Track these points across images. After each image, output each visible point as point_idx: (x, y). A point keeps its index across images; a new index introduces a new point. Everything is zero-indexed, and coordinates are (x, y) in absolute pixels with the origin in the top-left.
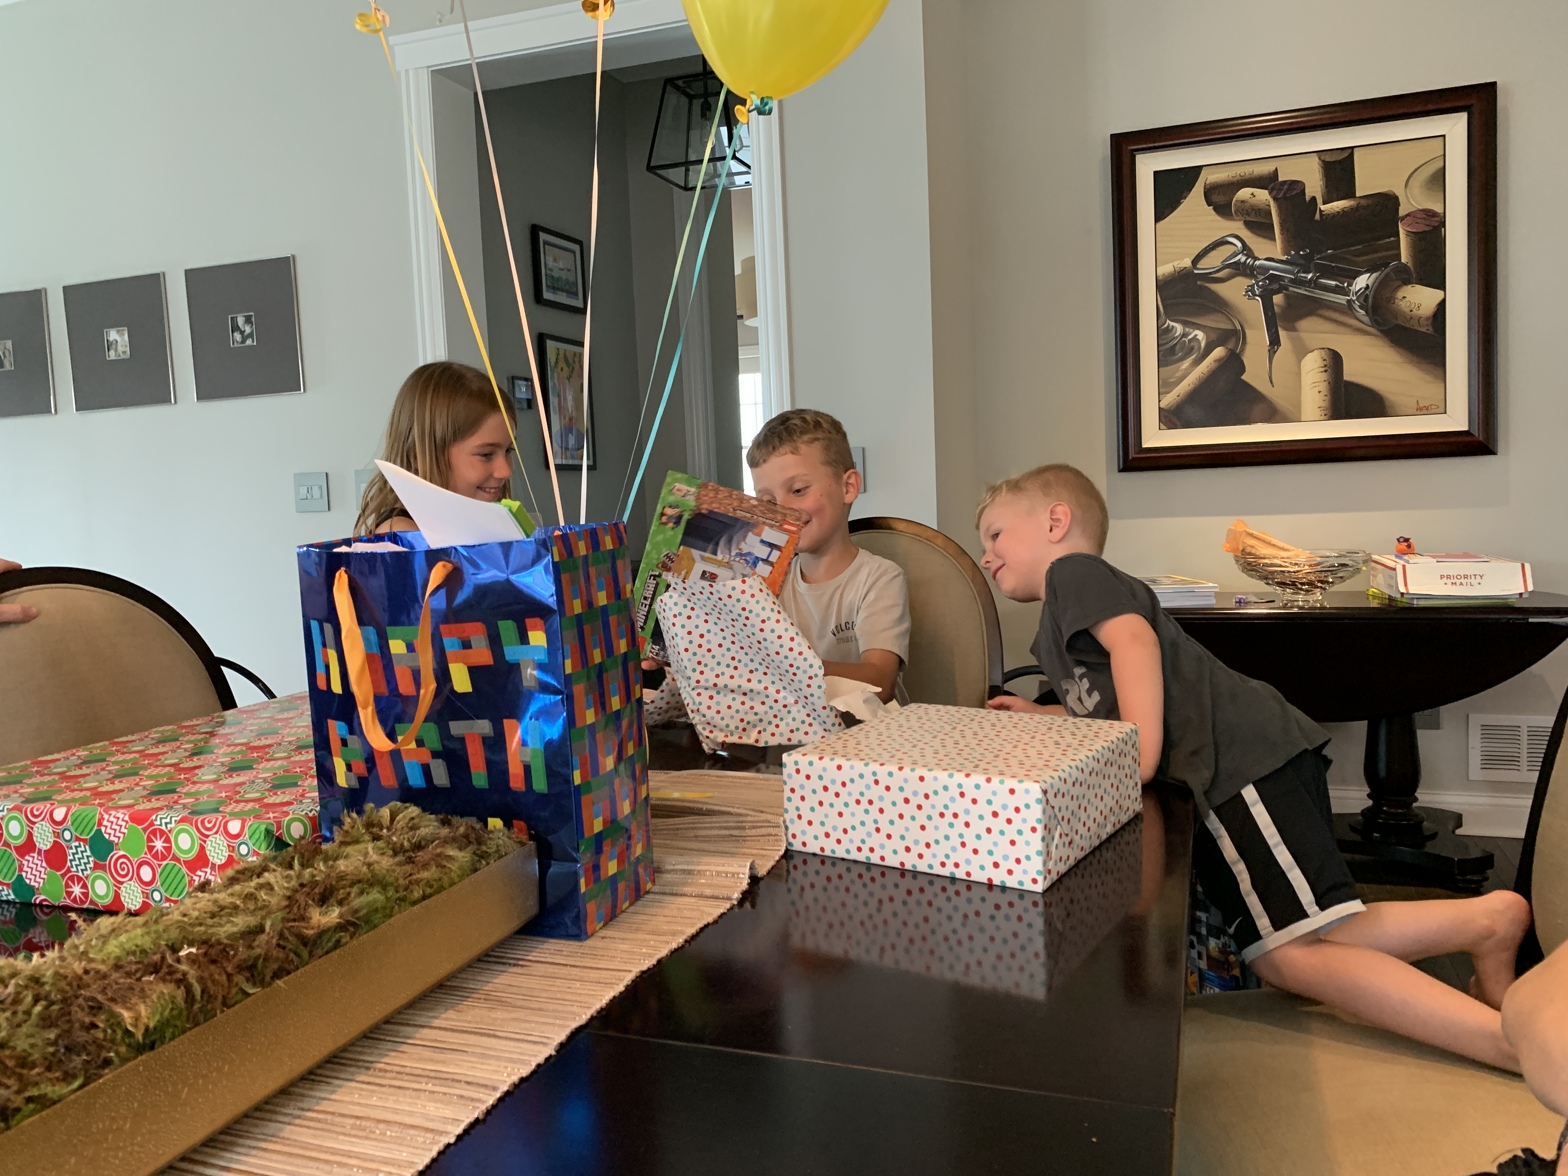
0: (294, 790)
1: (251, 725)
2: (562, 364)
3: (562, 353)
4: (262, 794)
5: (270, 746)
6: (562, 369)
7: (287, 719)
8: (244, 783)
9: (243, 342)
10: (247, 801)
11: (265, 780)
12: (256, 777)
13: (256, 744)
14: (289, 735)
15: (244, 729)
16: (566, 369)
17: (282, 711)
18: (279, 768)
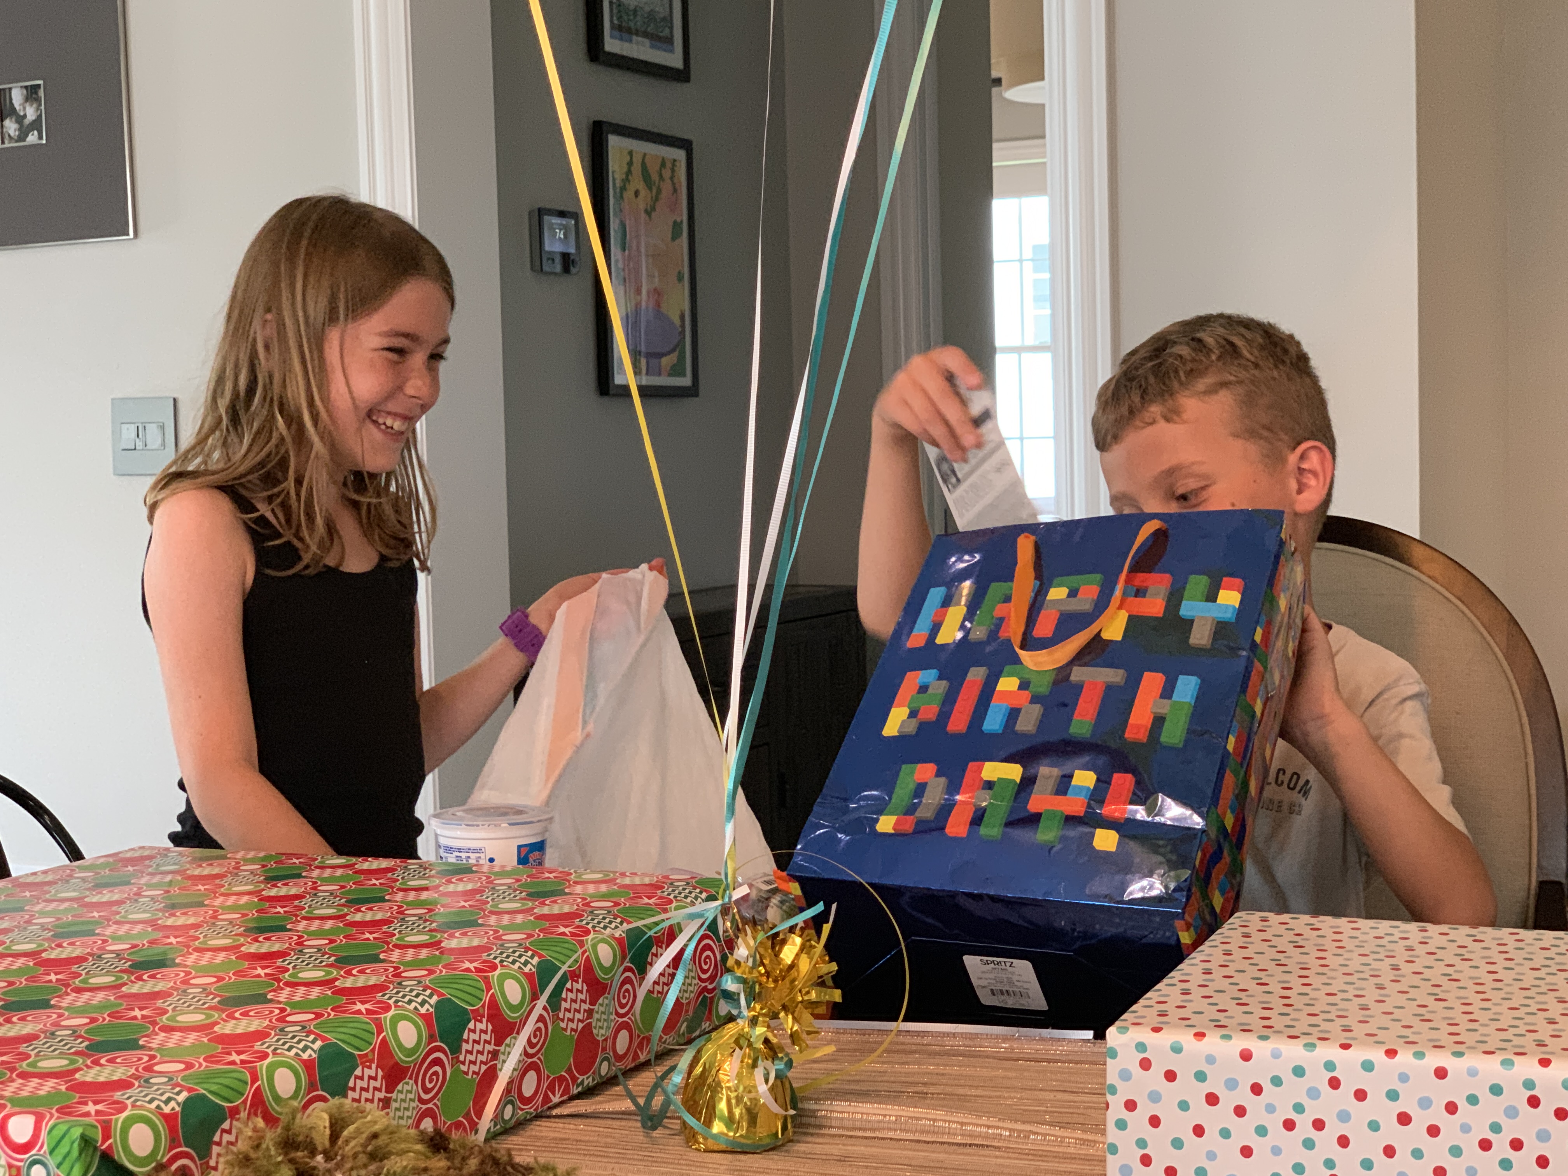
0: (133, 1055)
1: (43, 914)
2: (637, 183)
3: (637, 160)
4: (72, 1062)
5: (80, 960)
6: (637, 193)
7: (111, 904)
8: (35, 1037)
9: (23, 135)
10: (45, 1075)
11: (75, 1033)
12: (56, 1024)
13: (53, 955)
14: (117, 939)
15: (28, 922)
16: (643, 192)
17: (99, 886)
18: (101, 1008)
